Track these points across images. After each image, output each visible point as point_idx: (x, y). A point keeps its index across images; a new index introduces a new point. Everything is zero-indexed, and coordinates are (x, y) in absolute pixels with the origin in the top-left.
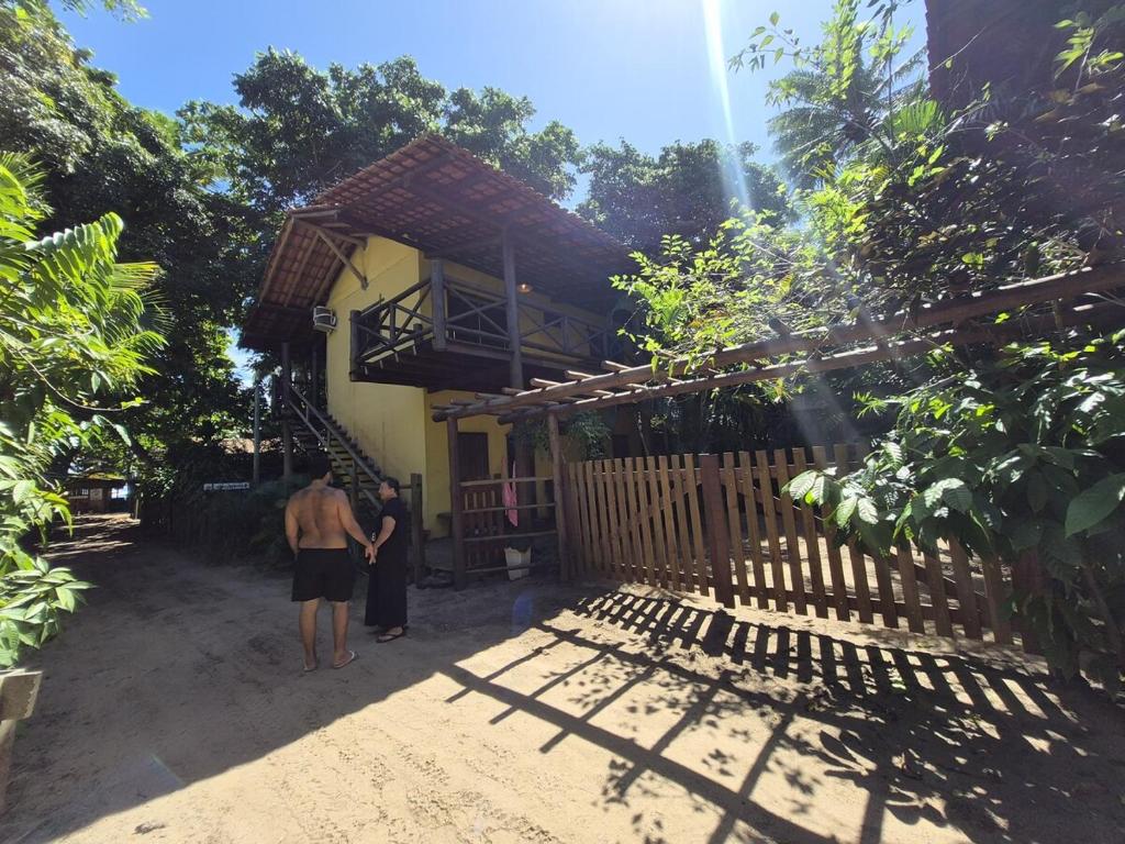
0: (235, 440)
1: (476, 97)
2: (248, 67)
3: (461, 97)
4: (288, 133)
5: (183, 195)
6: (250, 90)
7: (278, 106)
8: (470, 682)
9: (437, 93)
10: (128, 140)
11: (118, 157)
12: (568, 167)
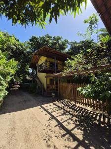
0: (28, 78)
1: (56, 37)
2: (31, 38)
3: (54, 37)
4: (35, 44)
5: (25, 52)
6: (31, 40)
7: (34, 41)
8: (42, 107)
9: (51, 37)
10: (20, 47)
11: (19, 48)
12: (67, 44)
